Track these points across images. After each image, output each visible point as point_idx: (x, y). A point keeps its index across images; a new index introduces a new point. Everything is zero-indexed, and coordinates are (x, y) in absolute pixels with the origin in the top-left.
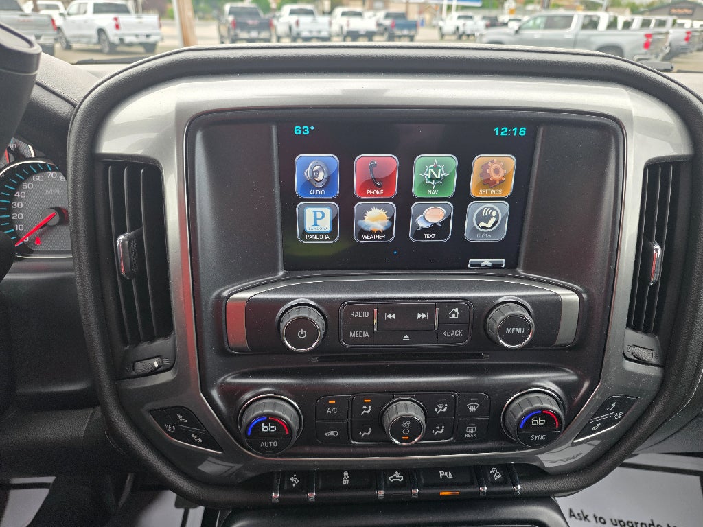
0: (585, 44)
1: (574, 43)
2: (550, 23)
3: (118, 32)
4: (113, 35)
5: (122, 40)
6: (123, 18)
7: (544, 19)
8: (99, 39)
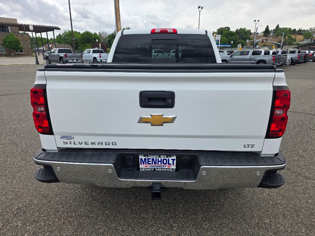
0: (253, 60)
1: (250, 60)
2: (242, 53)
3: (100, 58)
4: (99, 59)
5: (101, 61)
6: (102, 54)
7: (240, 52)
8: (93, 61)
